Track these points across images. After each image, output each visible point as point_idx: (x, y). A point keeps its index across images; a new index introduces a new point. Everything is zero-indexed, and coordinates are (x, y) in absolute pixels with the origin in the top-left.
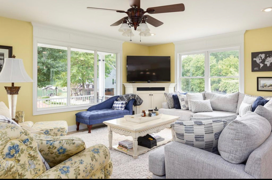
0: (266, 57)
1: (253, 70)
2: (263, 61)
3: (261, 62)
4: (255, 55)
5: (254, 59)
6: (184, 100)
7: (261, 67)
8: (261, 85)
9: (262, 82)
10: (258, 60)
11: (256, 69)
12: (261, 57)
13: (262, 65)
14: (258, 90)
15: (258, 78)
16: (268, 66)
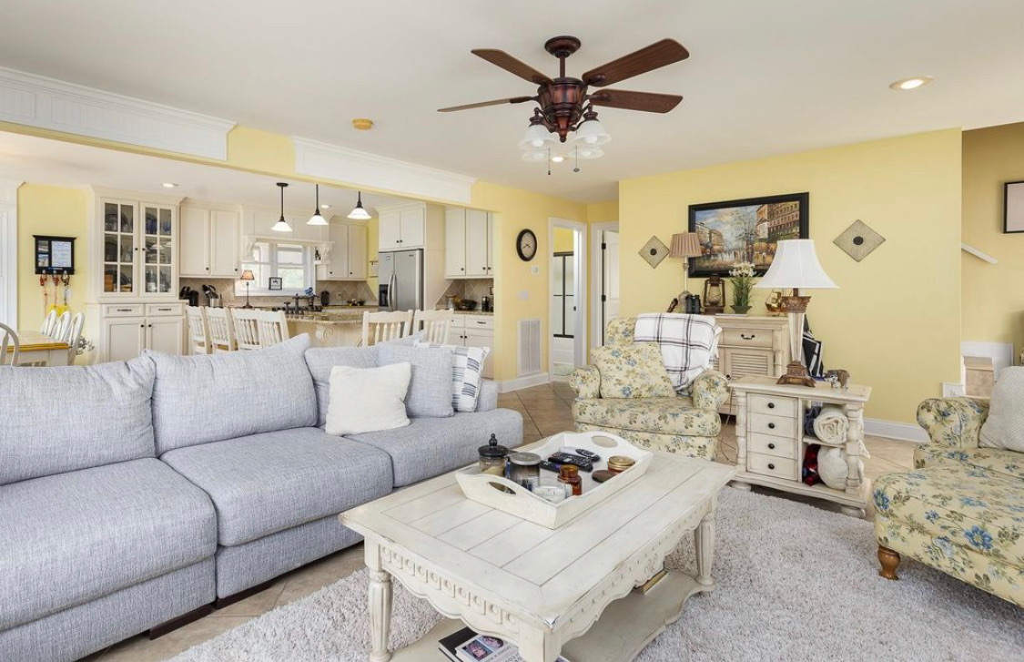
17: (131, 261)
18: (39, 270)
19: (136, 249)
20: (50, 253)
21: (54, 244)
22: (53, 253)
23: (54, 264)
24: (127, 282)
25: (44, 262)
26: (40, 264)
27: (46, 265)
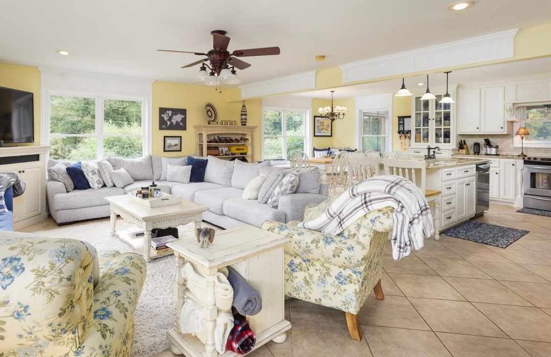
0: (173, 115)
1: (161, 128)
2: (170, 119)
3: (168, 120)
4: (162, 111)
5: (163, 116)
6: (95, 173)
7: (168, 124)
8: (168, 145)
9: (169, 141)
10: (166, 117)
11: (164, 126)
12: (168, 114)
13: (169, 123)
14: (165, 151)
15: (165, 137)
16: (174, 124)
17: (428, 126)
18: (399, 132)
19: (433, 119)
20: (403, 124)
21: (405, 119)
22: (405, 124)
23: (405, 129)
24: (426, 136)
25: (401, 129)
26: (400, 129)
27: (402, 129)
